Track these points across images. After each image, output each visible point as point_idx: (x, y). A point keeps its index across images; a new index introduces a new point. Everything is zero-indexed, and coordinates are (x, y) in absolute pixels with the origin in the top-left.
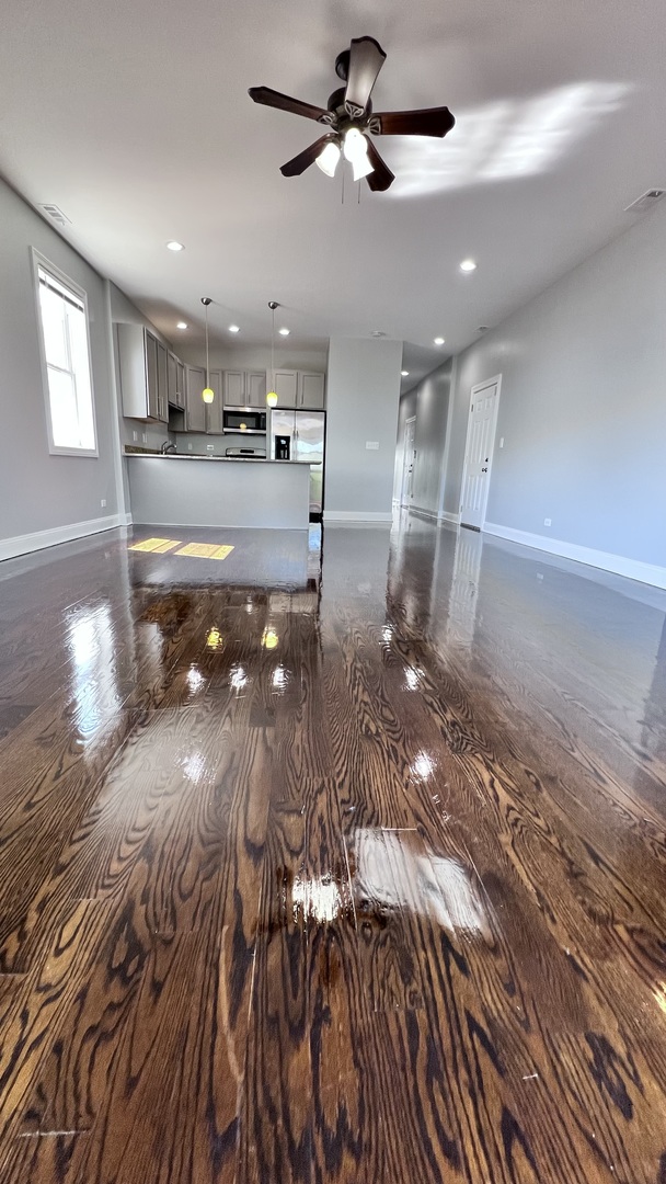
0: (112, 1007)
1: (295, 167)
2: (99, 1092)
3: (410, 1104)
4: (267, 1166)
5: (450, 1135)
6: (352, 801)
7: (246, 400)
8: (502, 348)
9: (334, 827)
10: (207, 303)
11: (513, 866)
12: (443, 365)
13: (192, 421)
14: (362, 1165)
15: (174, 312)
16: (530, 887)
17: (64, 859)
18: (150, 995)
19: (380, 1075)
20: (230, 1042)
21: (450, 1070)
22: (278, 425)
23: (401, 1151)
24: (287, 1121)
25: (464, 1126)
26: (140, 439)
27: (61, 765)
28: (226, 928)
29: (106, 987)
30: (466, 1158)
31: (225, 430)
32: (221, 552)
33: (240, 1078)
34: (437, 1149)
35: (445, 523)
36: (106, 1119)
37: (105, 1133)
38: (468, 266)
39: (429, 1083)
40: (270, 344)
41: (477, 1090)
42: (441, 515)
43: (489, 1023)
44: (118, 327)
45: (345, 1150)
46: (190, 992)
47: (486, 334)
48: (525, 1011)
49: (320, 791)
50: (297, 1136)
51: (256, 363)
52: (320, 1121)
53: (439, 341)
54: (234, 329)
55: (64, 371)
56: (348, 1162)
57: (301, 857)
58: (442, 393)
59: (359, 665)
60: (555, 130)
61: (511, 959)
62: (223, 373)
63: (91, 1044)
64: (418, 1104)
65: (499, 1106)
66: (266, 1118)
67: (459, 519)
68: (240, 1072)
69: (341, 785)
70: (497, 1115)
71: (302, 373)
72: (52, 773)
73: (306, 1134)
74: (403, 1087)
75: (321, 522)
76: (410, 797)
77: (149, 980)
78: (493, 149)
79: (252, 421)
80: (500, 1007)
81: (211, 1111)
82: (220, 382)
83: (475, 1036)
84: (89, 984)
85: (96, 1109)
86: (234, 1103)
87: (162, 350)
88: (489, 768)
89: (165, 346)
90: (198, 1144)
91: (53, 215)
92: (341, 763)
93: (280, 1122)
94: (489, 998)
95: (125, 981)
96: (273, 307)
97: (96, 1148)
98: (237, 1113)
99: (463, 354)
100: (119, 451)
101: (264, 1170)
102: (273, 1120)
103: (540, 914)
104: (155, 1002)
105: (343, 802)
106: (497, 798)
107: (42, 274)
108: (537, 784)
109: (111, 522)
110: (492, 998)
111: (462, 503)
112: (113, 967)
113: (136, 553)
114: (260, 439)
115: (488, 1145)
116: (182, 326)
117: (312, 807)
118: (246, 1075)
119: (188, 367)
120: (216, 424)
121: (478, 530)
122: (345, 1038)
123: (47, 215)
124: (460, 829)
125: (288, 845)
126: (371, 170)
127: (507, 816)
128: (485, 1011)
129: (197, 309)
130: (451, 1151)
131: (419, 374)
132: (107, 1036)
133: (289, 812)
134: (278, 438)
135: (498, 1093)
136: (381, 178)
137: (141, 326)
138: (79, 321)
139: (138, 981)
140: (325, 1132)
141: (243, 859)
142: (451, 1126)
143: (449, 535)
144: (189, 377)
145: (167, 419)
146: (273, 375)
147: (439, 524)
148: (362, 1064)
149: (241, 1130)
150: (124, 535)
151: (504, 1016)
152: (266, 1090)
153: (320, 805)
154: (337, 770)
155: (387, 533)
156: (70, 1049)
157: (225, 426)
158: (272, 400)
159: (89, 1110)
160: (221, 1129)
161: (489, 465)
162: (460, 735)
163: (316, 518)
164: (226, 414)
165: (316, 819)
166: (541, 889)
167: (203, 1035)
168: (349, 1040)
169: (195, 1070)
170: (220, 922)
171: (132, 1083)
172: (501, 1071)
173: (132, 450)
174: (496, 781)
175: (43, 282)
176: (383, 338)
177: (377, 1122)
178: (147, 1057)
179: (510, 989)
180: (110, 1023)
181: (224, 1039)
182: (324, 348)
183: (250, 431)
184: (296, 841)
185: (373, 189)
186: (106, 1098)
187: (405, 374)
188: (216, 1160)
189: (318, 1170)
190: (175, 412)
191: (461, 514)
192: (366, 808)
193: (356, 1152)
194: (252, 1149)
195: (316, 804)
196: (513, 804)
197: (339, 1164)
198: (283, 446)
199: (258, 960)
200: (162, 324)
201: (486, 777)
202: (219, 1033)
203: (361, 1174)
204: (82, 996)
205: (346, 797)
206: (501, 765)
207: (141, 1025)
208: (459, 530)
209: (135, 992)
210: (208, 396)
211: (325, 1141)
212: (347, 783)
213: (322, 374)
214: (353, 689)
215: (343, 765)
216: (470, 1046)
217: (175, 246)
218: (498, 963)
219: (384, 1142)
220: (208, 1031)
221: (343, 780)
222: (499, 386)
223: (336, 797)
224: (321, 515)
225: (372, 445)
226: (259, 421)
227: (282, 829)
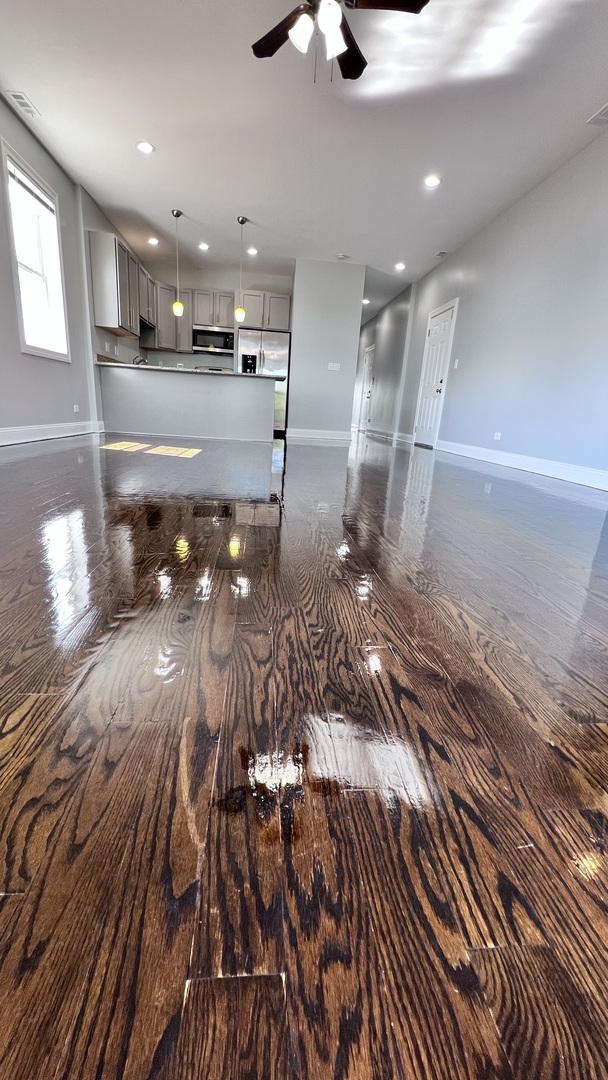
0: (57, 782)
2: (37, 856)
3: (394, 870)
4: (231, 926)
5: (442, 898)
6: (320, 625)
7: (214, 321)
8: (459, 275)
9: (302, 643)
10: (178, 215)
11: (488, 677)
12: (403, 292)
13: (163, 338)
14: (343, 927)
15: (146, 226)
16: (507, 693)
17: (15, 660)
18: (101, 773)
19: (360, 845)
20: (191, 814)
21: (437, 841)
22: (244, 347)
23: (387, 913)
24: (255, 886)
25: (456, 888)
26: (112, 351)
27: (19, 591)
28: (187, 720)
29: (53, 766)
30: (462, 920)
31: (195, 348)
32: (191, 453)
33: (202, 846)
34: (428, 911)
35: (399, 443)
36: (43, 882)
37: (39, 896)
38: (432, 182)
39: (415, 852)
40: (240, 264)
41: (467, 858)
42: (396, 436)
43: (477, 800)
44: (90, 235)
45: (323, 913)
46: (147, 770)
47: (447, 258)
48: (513, 791)
49: (287, 617)
50: (266, 899)
51: (224, 284)
52: (294, 885)
53: (400, 267)
54: (204, 247)
55: (36, 272)
56: (327, 922)
57: (268, 665)
58: (400, 321)
59: (323, 530)
60: (526, 21)
61: (494, 748)
62: (193, 292)
63: (30, 815)
64: (404, 869)
65: (493, 870)
66: (230, 882)
67: (414, 438)
68: (201, 841)
69: (309, 613)
70: (490, 875)
71: (269, 295)
72: (10, 596)
73: (278, 899)
74: (386, 854)
75: (285, 439)
76: (379, 624)
77: (101, 760)
78: (465, 42)
79: (220, 340)
80: (487, 788)
81: (167, 875)
82: (190, 296)
83: (461, 811)
84: (33, 762)
85: (32, 872)
86: (194, 868)
87: (131, 261)
88: (455, 604)
89: (135, 258)
90: (150, 905)
91: (23, 105)
92: (307, 598)
93: (247, 885)
94: (474, 780)
95: (75, 759)
96: (242, 222)
97: (28, 908)
98: (198, 877)
99: (422, 281)
100: (92, 360)
101: (228, 929)
102: (240, 885)
103: (520, 714)
104: (108, 778)
105: (311, 625)
106: (467, 627)
107: (11, 167)
108: (505, 618)
109: (84, 428)
110: (478, 780)
111: (416, 424)
112: (62, 749)
113: (106, 451)
114: (228, 359)
115: (485, 908)
116: (153, 242)
117: (279, 628)
118: (208, 844)
119: (159, 284)
120: (186, 344)
121: (430, 448)
122: (319, 811)
123: (14, 103)
124: (432, 648)
125: (254, 657)
126: (343, 48)
127: (478, 640)
128: (470, 791)
129: (166, 222)
130: (444, 912)
131: (380, 303)
132: (51, 807)
133: (257, 632)
134: (245, 358)
135: (491, 859)
136: (353, 64)
137: (112, 236)
138: (49, 223)
139: (89, 761)
140: (300, 897)
141: (207, 667)
142: (442, 889)
143: (402, 455)
144: (160, 294)
145: (138, 331)
146: (241, 294)
147: (394, 445)
148: (339, 833)
149: (201, 893)
150: (96, 440)
151: (491, 795)
152: (231, 856)
153: (287, 627)
154: (304, 602)
155: (346, 450)
156: (6, 819)
157: (195, 344)
158: (240, 316)
159: (23, 873)
160: (177, 893)
161: (443, 387)
162: (426, 581)
163: (280, 435)
164: (196, 333)
165: (283, 639)
166: (518, 694)
167: (159, 808)
168: (323, 813)
169: (150, 837)
170: (181, 715)
171: (75, 849)
172: (493, 841)
173: (103, 362)
174: (464, 615)
175: (13, 176)
176: (346, 261)
177: (358, 884)
178: (95, 826)
179: (495, 772)
180: (55, 796)
181: (184, 810)
182: (288, 270)
183: (218, 350)
184: (263, 653)
185: (345, 77)
186: (46, 862)
187: (366, 302)
188: (172, 922)
189: (292, 931)
190: (147, 328)
191: (415, 434)
192: (335, 630)
193: (335, 912)
194: (214, 911)
195: (283, 627)
196: (482, 631)
197: (316, 925)
198: (249, 363)
199: (223, 746)
200: (134, 239)
201: (454, 611)
202: (178, 805)
203: (342, 932)
204: (25, 773)
205: (315, 622)
206: (468, 603)
207: (88, 797)
208: (413, 449)
209: (84, 771)
210: (178, 309)
211: (299, 906)
212: (315, 611)
213: (289, 297)
214: (319, 546)
215: (310, 599)
216: (457, 819)
217: (146, 148)
218: (481, 752)
219: (367, 905)
220: (166, 803)
221: (311, 609)
222: (456, 309)
223: (304, 622)
224: (285, 432)
225: (334, 366)
226: (228, 340)
227: (248, 644)
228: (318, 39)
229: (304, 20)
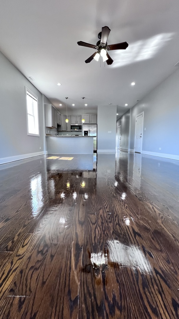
0: (38, 261)
1: (88, 61)
2: (33, 285)
3: (138, 295)
4: (89, 311)
5: (154, 307)
6: (110, 211)
7: (76, 122)
8: (143, 105)
9: (105, 218)
10: (67, 98)
11: (163, 229)
12: (128, 111)
13: (63, 128)
14: (122, 313)
15: (58, 101)
16: (170, 234)
17: (26, 223)
18: (50, 258)
19: (126, 286)
20: (75, 273)
21: (151, 286)
22: (85, 129)
23: (136, 310)
24: (95, 298)
25: (158, 303)
26: (50, 132)
27: (27, 202)
28: (73, 242)
29: (37, 256)
30: (161, 314)
31: (71, 130)
32: (71, 159)
33: (79, 284)
34: (149, 310)
35: (130, 152)
36: (35, 293)
37: (34, 298)
38: (133, 84)
39: (144, 288)
40: (83, 108)
41: (161, 292)
42: (129, 150)
43: (163, 271)
44: (45, 105)
45: (116, 308)
46: (62, 259)
47: (139, 102)
48: (175, 269)
49: (100, 209)
50: (99, 302)
51: (79, 113)
52: (107, 298)
53: (126, 105)
54: (73, 105)
55: (32, 115)
56: (117, 312)
57: (95, 225)
58: (128, 119)
59: (109, 181)
60: (154, 46)
61: (167, 253)
62: (71, 116)
63: (31, 272)
64: (141, 295)
65: (170, 297)
66: (88, 296)
67: (134, 151)
68: (79, 282)
69: (107, 208)
70: (170, 300)
71: (91, 115)
72: (24, 204)
73: (102, 303)
74: (135, 290)
75: (97, 153)
76: (127, 211)
77: (50, 255)
78: (138, 53)
79: (78, 127)
80: (166, 268)
81: (69, 292)
82: (70, 117)
83: (158, 275)
84: (32, 255)
85: (32, 290)
86: (77, 291)
87: (55, 110)
88: (151, 204)
89: (56, 110)
90: (65, 303)
91: (31, 79)
92: (106, 202)
93: (93, 298)
94: (161, 264)
95: (42, 254)
96: (83, 98)
97: (31, 302)
98: (78, 294)
99: (133, 108)
100: (45, 135)
101: (88, 312)
102: (91, 297)
103: (175, 241)
104: (52, 260)
105: (107, 212)
106: (155, 211)
107: (27, 92)
108: (167, 208)
109: (42, 153)
110: (163, 265)
111: (135, 146)
112: (39, 251)
113: (48, 159)
114: (80, 132)
115: (168, 311)
116: (61, 105)
117: (98, 213)
118: (81, 283)
119: (62, 115)
120: (69, 129)
121: (140, 153)
122: (113, 274)
123: (29, 79)
124: (145, 219)
125: (91, 222)
126: (107, 59)
127: (159, 216)
128: (160, 268)
129: (65, 100)
130: (155, 311)
131: (121, 114)
132: (37, 269)
133: (91, 214)
134: (85, 132)
135: (169, 293)
136: (110, 61)
137: (50, 105)
138: (36, 104)
139: (47, 255)
140: (109, 302)
141: (78, 225)
142: (153, 303)
143: (132, 155)
144: (62, 117)
145: (57, 127)
146: (83, 115)
147: (129, 153)
148: (119, 281)
149: (79, 300)
150: (45, 156)
151: (167, 270)
152: (88, 287)
153: (100, 212)
154: (105, 204)
155: (115, 155)
156: (25, 273)
157: (71, 129)
158: (83, 121)
159: (30, 290)
160: (73, 299)
161: (142, 136)
162: (141, 196)
163: (95, 152)
164: (72, 126)
165: (99, 216)
166: (174, 235)
167: (66, 271)
168: (114, 274)
169: (64, 280)
170: (71, 241)
171: (44, 283)
172: (169, 287)
173: (48, 136)
174: (154, 207)
175: (28, 94)
176: (111, 105)
177: (126, 299)
178: (49, 276)
179: (168, 262)
180: (38, 265)
181: (73, 272)
182: (96, 108)
183: (77, 130)
184: (94, 221)
185: (108, 64)
186: (36, 287)
187: (117, 114)
188: (71, 308)
189: (107, 314)
190: (59, 126)
191: (135, 149)
192: (114, 213)
193: (120, 309)
194: (83, 306)
195: (99, 212)
196: (160, 213)
197: (114, 313)
198: (86, 133)
199: (83, 251)
200: (56, 105)
201: (151, 206)
202: (72, 270)
203: (122, 316)
204: (30, 258)
205: (108, 211)
206: (155, 204)
207: (47, 267)
208: (135, 153)
209: (45, 258)
210: (67, 121)
211: (109, 305)
212: (108, 207)
213: (96, 115)
214: (108, 186)
215: (107, 203)
216: (157, 278)
217: (59, 84)
218: (163, 255)
219: (130, 306)
220: (68, 269)
221: (107, 207)
222: (143, 115)
223: (105, 210)
224: (97, 151)
225: (110, 132)
226: (80, 127)
227: (89, 218)
228: (101, 58)
229: (97, 55)
